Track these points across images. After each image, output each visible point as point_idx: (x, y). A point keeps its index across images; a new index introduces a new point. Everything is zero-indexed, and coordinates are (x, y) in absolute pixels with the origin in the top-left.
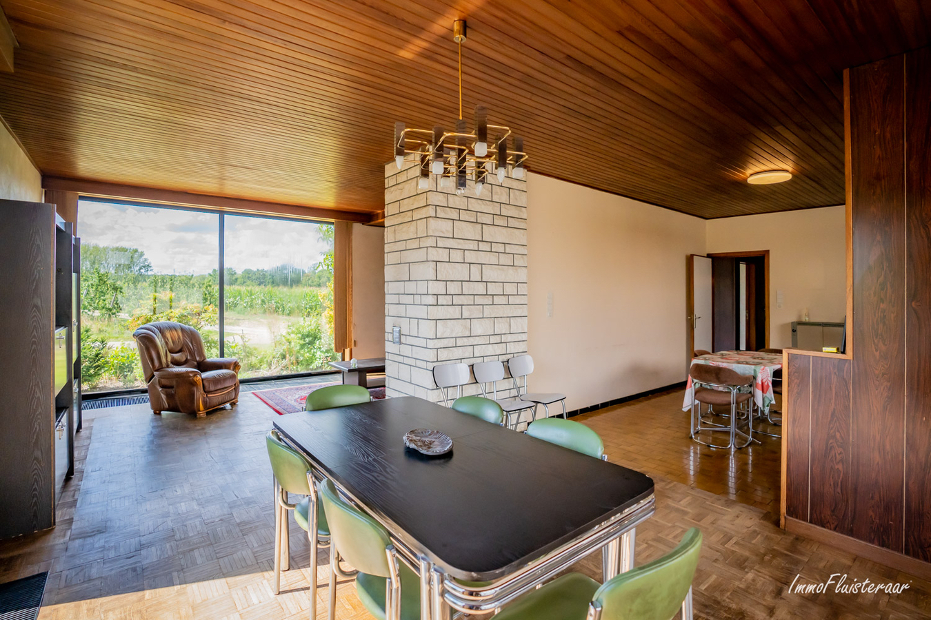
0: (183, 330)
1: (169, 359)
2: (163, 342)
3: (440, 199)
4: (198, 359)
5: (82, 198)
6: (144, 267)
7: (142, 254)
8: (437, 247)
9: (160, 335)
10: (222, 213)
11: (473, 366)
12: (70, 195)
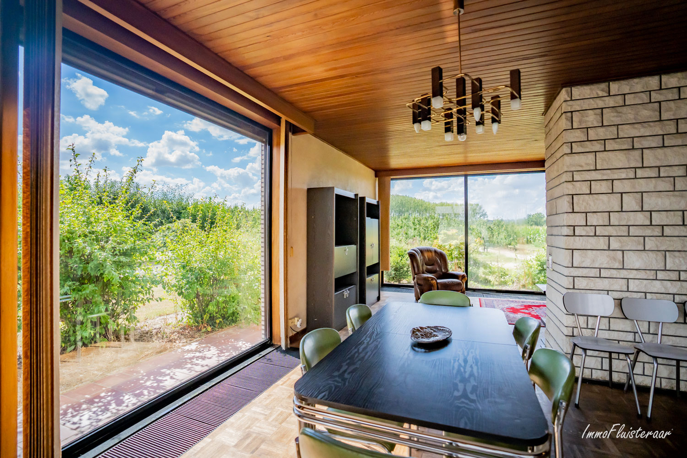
0: (435, 252)
1: (425, 268)
2: (422, 258)
3: (577, 135)
4: (443, 270)
5: (392, 179)
6: (483, 215)
7: (481, 208)
8: (573, 181)
9: (420, 254)
10: (466, 176)
11: (621, 300)
12: (387, 178)
